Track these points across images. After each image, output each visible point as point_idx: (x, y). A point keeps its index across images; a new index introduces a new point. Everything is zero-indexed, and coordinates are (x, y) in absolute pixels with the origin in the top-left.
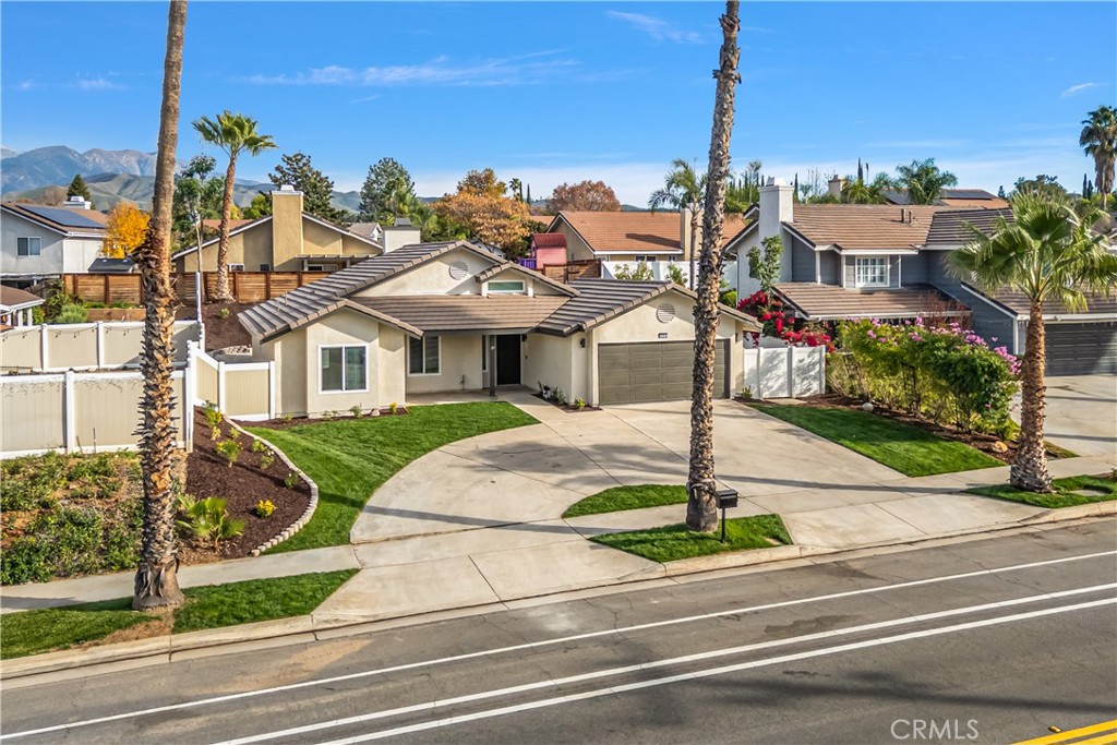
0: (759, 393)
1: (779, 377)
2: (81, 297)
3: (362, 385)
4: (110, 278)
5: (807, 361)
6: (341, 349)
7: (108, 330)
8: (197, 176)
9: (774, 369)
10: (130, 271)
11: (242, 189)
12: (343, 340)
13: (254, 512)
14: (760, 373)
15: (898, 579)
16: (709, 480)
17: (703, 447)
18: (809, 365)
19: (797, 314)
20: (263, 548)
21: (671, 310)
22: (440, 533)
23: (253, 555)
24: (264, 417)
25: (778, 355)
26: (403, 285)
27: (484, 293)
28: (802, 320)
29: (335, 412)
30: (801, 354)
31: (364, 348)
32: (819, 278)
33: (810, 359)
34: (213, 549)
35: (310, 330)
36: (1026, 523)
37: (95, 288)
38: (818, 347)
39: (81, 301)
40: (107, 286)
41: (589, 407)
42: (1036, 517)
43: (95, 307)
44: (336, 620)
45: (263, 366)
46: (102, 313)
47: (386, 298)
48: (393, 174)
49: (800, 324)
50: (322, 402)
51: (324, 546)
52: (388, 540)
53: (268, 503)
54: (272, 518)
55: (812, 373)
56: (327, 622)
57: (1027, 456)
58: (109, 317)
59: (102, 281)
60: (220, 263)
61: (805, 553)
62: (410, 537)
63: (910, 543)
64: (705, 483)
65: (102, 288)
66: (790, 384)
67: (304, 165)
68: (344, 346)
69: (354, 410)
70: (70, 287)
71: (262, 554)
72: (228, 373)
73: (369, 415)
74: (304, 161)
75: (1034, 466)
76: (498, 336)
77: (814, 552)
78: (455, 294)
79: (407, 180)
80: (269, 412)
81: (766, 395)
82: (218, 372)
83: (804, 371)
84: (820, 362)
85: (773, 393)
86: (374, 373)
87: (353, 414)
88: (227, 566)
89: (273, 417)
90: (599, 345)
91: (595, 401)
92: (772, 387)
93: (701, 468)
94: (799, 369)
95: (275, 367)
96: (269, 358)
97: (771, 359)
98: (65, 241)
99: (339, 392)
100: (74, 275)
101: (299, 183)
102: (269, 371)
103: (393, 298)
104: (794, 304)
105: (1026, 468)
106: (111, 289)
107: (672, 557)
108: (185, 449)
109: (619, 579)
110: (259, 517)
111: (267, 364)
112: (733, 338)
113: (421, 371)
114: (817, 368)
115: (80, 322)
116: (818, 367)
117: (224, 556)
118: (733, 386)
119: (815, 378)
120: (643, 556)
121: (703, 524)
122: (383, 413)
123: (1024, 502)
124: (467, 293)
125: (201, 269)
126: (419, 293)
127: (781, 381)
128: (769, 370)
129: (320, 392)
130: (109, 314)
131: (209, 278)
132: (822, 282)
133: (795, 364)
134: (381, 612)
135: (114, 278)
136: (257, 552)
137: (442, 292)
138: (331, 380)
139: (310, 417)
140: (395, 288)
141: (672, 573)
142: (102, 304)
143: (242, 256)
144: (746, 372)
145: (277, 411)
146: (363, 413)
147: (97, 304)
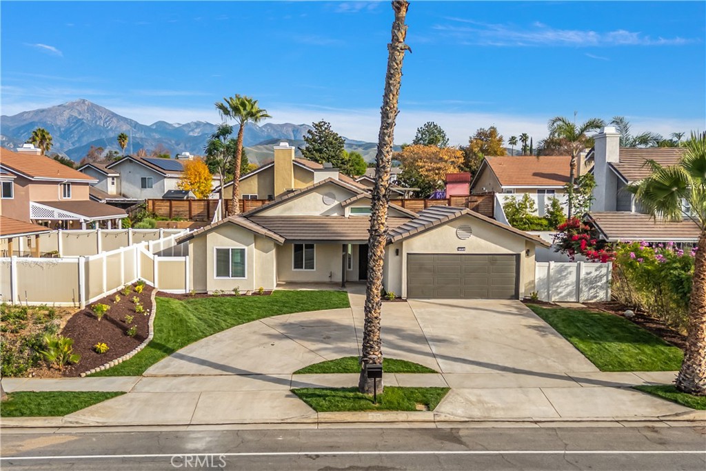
0: (549, 296)
1: (568, 285)
2: (156, 213)
3: (242, 274)
4: (173, 202)
5: (594, 274)
6: (229, 250)
7: (134, 233)
8: (222, 137)
9: (563, 279)
10: (185, 198)
11: (354, 147)
12: (230, 244)
13: (94, 350)
14: (549, 281)
15: (480, 447)
16: (374, 356)
17: (371, 331)
18: (596, 277)
19: (601, 237)
20: (89, 373)
21: (469, 230)
22: (203, 375)
23: (80, 376)
24: (182, 291)
25: (566, 268)
26: (290, 209)
27: (347, 216)
28: (604, 241)
29: (223, 291)
30: (589, 268)
31: (244, 249)
32: (633, 208)
33: (598, 273)
34: (60, 370)
35: (209, 236)
36: (662, 419)
37: (164, 209)
38: (606, 264)
39: (156, 216)
40: (171, 207)
41: (399, 298)
42: (677, 415)
43: (163, 220)
44: (77, 422)
45: (182, 259)
46: (164, 224)
47: (277, 217)
48: (433, 133)
49: (601, 245)
50: (216, 284)
51: (126, 375)
52: (167, 376)
53: (104, 345)
54: (105, 354)
55: (599, 284)
56: (71, 422)
57: (688, 363)
58: (168, 226)
59: (168, 204)
60: (234, 194)
61: (438, 419)
62: (183, 375)
63: (536, 422)
64: (370, 358)
65: (168, 208)
66: (578, 291)
67: (326, 129)
68: (231, 248)
69: (235, 290)
70: (151, 207)
71: (87, 376)
72: (160, 262)
73: (245, 294)
74: (326, 126)
75: (693, 372)
76: (360, 245)
77: (447, 419)
78: (326, 215)
79: (443, 137)
80: (186, 289)
81: (554, 299)
82: (154, 261)
83: (592, 283)
84: (607, 275)
85: (562, 297)
86: (251, 266)
87: (234, 293)
88: (60, 381)
89: (188, 292)
90: (408, 254)
91: (404, 295)
92: (561, 293)
93: (368, 347)
94: (586, 280)
95: (189, 260)
96: (186, 254)
97: (560, 271)
98: (165, 180)
99: (227, 278)
100: (153, 200)
101: (322, 141)
102: (186, 262)
103: (281, 217)
104: (600, 229)
105: (686, 373)
106: (173, 209)
107: (328, 409)
108: (79, 308)
109: (282, 420)
110: (98, 353)
111: (184, 257)
112: (523, 253)
113: (302, 268)
114: (604, 280)
115: (147, 228)
116: (605, 278)
117: (64, 375)
118: (522, 290)
119: (601, 288)
120: (311, 406)
121: (366, 388)
122: (254, 294)
123: (676, 402)
124: (336, 214)
125: (223, 198)
126: (301, 214)
127: (570, 288)
128: (558, 280)
129: (215, 277)
130: (168, 224)
131: (229, 203)
132: (636, 211)
133: (583, 275)
134: (111, 421)
135: (176, 202)
136: (83, 375)
137: (317, 214)
138: (223, 271)
139: (209, 293)
140: (285, 210)
141: (322, 420)
142: (168, 218)
143: (257, 189)
144: (536, 281)
145: (190, 288)
146: (240, 293)
147: (164, 218)
